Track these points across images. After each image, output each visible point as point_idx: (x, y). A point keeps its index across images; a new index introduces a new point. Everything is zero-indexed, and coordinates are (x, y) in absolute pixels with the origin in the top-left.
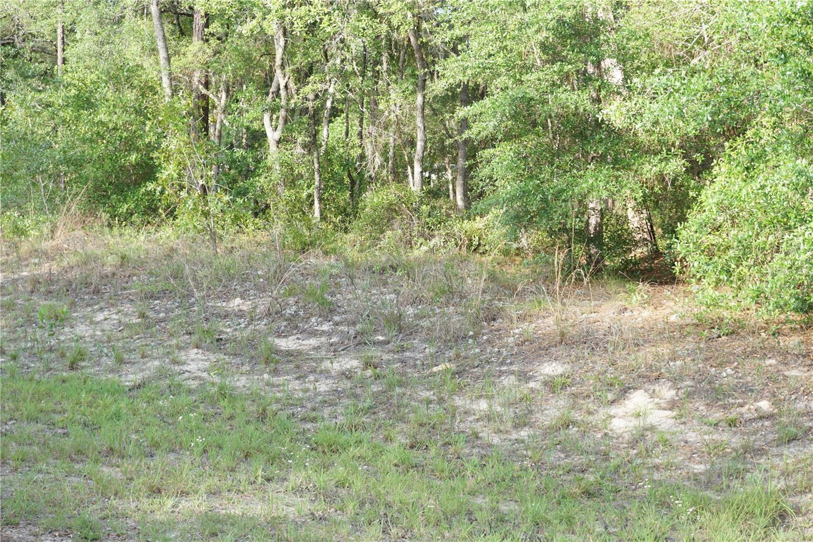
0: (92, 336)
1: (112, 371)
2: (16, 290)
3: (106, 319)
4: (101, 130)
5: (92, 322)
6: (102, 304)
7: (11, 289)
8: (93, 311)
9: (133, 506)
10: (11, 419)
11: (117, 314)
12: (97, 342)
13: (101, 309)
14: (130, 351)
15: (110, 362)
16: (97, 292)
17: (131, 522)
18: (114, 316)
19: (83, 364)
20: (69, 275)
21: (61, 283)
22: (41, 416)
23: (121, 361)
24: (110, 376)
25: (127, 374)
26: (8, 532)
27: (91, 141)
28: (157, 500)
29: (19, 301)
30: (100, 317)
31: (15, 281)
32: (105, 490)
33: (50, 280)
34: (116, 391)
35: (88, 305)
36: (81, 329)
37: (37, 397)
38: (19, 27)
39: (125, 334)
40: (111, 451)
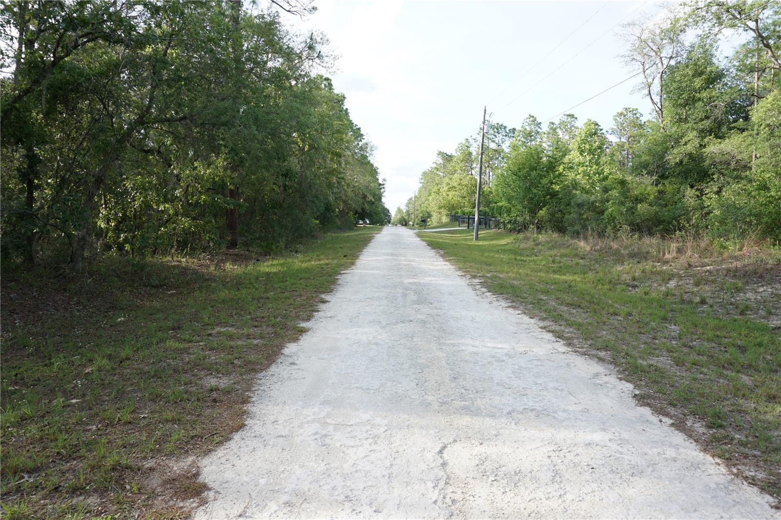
0: (755, 299)
1: (764, 318)
2: (718, 274)
3: (764, 291)
4: (771, 199)
5: (756, 292)
6: (763, 283)
7: (715, 273)
8: (758, 287)
9: (753, 406)
10: (698, 339)
11: (771, 288)
12: (757, 302)
13: (762, 286)
14: (777, 308)
15: (763, 313)
16: (761, 277)
17: (748, 418)
18: (770, 290)
19: (748, 312)
20: (747, 268)
21: (742, 272)
22: (716, 339)
23: (770, 313)
24: (762, 320)
25: (772, 321)
26: (669, 410)
27: (765, 205)
28: (771, 405)
29: (719, 280)
30: (761, 289)
31: (718, 270)
32: (738, 392)
33: (737, 270)
34: (765, 329)
35: (755, 283)
36: (750, 295)
37: (717, 328)
38: (733, 157)
39: (774, 299)
40: (750, 366)
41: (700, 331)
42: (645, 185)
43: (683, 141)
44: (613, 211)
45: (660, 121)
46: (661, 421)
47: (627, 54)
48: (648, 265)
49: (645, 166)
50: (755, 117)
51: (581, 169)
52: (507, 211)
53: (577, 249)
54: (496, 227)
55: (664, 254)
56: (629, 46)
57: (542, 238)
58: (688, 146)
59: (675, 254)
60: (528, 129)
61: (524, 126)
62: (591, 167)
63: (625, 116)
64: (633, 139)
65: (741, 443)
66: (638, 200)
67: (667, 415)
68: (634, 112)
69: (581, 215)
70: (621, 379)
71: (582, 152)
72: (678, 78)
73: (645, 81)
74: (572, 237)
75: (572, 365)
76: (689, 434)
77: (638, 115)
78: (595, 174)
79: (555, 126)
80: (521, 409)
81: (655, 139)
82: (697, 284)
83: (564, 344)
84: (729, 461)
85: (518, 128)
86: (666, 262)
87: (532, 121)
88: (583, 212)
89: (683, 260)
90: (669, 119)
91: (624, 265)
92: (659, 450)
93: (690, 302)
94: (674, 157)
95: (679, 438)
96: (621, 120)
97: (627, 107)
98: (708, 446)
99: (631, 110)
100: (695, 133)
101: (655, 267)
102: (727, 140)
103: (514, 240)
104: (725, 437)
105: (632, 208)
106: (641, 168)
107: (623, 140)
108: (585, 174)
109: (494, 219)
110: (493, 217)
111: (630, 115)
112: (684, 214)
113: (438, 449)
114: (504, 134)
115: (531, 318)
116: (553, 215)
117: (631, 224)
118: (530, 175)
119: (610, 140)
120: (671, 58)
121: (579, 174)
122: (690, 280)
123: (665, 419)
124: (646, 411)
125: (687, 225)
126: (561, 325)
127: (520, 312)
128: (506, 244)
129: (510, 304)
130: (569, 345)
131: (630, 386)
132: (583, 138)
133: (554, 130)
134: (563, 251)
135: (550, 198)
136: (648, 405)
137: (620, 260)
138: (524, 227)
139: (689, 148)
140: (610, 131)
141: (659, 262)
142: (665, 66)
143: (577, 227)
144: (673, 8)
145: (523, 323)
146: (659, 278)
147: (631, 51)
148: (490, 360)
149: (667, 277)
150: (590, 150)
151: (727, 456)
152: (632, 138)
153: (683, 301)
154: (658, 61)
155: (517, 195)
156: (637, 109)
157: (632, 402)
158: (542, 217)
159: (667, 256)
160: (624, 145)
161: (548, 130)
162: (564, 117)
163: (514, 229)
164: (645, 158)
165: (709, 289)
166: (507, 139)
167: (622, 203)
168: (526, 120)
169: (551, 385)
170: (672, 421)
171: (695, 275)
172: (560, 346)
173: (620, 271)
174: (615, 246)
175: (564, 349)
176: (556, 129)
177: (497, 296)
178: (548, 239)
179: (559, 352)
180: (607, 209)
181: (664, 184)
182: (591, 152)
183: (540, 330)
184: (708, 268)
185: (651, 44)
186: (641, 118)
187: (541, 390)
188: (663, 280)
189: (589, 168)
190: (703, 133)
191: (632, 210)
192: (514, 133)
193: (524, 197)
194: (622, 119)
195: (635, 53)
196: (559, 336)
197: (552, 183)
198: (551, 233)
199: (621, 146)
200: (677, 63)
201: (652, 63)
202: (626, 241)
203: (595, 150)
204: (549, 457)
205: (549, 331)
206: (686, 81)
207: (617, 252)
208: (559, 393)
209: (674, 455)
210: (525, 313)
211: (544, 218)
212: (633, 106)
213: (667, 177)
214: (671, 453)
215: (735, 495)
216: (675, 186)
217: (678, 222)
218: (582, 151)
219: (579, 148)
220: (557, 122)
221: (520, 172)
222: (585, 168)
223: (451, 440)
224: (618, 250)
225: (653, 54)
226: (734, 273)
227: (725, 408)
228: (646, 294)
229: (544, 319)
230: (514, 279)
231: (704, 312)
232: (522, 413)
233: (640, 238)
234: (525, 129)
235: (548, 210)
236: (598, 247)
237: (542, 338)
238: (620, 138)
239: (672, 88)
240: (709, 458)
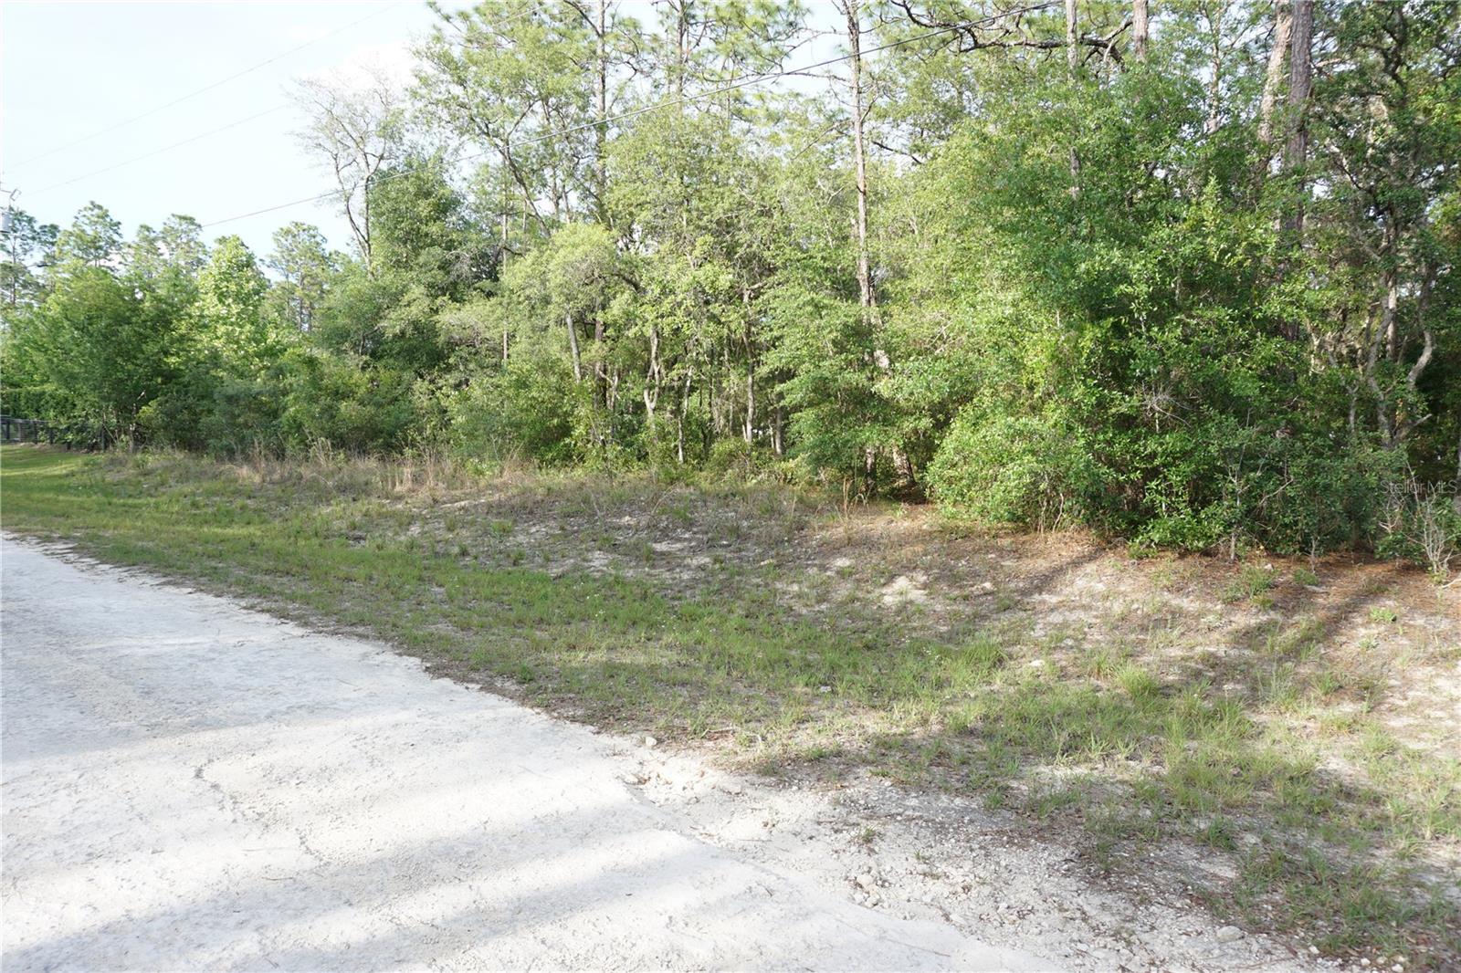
0: (528, 543)
1: (542, 566)
2: (476, 512)
3: (537, 531)
4: (534, 403)
5: (528, 533)
6: (535, 521)
7: (473, 511)
8: (529, 526)
9: (557, 657)
10: (474, 599)
11: (545, 527)
12: (532, 547)
13: (534, 525)
14: (554, 553)
15: (539, 560)
16: (531, 512)
17: (555, 668)
18: (543, 529)
19: (522, 562)
20: (513, 502)
21: (507, 507)
22: (494, 597)
23: (548, 560)
24: (540, 570)
25: (552, 569)
26: (474, 675)
27: (527, 410)
28: (573, 653)
29: (479, 519)
30: (533, 530)
31: (475, 506)
32: (538, 646)
33: (500, 505)
34: (545, 580)
35: (526, 522)
36: (521, 538)
37: (491, 584)
38: (478, 334)
39: (550, 541)
40: (541, 620)
41: (472, 590)
42: (350, 368)
43: (406, 298)
44: (298, 411)
45: (367, 260)
46: (467, 688)
47: (308, 132)
48: (372, 504)
49: (343, 335)
50: (505, 278)
51: (221, 329)
52: (58, 404)
53: (236, 480)
54: (25, 438)
55: (394, 485)
56: (310, 121)
57: (153, 460)
58: (413, 308)
59: (409, 485)
60: (89, 230)
61: (79, 223)
62: (241, 327)
63: (294, 236)
64: (310, 280)
65: (554, 691)
66: (339, 395)
67: (472, 681)
68: (311, 231)
69: (234, 417)
70: (400, 655)
71: (222, 297)
72: (393, 194)
73: (340, 188)
74: (220, 459)
75: (323, 649)
76: (502, 693)
77: (318, 239)
78: (249, 340)
79: (153, 235)
80: (284, 709)
81: (359, 291)
82: (450, 529)
83: (297, 625)
84: (547, 707)
85: (65, 225)
86: (399, 498)
87: (98, 217)
88: (237, 412)
89: (423, 494)
90: (382, 259)
91: (331, 505)
92: (475, 714)
93: (446, 555)
94: (392, 324)
95: (492, 699)
96: (287, 243)
97: (299, 220)
98: (523, 699)
99: (305, 227)
100: (422, 289)
101: (383, 506)
102: (468, 306)
103: (86, 464)
104: (540, 688)
105: (330, 407)
106: (336, 339)
107: (293, 280)
108: (230, 339)
109: (20, 421)
110: (19, 417)
111: (304, 236)
112: (412, 421)
113: (194, 774)
114: (28, 233)
115: (217, 596)
116: (171, 415)
117: (330, 435)
118: (115, 333)
119: (266, 277)
120: (381, 158)
121: (217, 338)
122: (439, 523)
123: (470, 686)
124: (447, 682)
125: (419, 438)
126: (276, 601)
127: (190, 590)
128: (67, 476)
129: (163, 580)
130: (306, 625)
131: (417, 661)
132: (224, 269)
133: (152, 242)
134: (206, 485)
135: (163, 383)
136: (447, 675)
137: (323, 497)
138: (106, 439)
139: (415, 311)
140: (268, 261)
141: (387, 498)
142: (372, 171)
143: (230, 441)
144: (383, 77)
145: (208, 606)
146: (391, 522)
147: (313, 129)
148: (189, 661)
149: (405, 520)
150: (238, 294)
151: (545, 703)
152: (308, 279)
153: (436, 555)
154: (360, 159)
155: (86, 372)
156: (316, 228)
157: (427, 676)
158: (149, 419)
159: (398, 488)
160: (294, 289)
161: (137, 240)
162: (173, 219)
163: (80, 444)
164: (342, 321)
165: (468, 534)
166: (36, 245)
167: (313, 399)
168: (85, 213)
169: (308, 676)
170: (479, 686)
171: (444, 516)
172: (291, 628)
173: (328, 514)
174: (307, 472)
175: (301, 631)
176: (155, 240)
177: (127, 568)
178: (166, 463)
179: (294, 637)
180: (285, 409)
181: (376, 368)
182: (238, 298)
183: (245, 611)
184: (463, 503)
185: (349, 127)
186: (324, 246)
187: (298, 684)
188: (401, 525)
189: (238, 329)
190: (435, 290)
191: (330, 412)
192: (54, 236)
193: (105, 377)
194: (290, 241)
195: (321, 135)
196: (283, 615)
197: (166, 353)
198: (170, 451)
199: (289, 291)
200: (391, 169)
201: (351, 159)
202: (325, 463)
203: (249, 295)
204: (355, 747)
205: (262, 611)
206: (405, 202)
207: (313, 484)
208: (326, 683)
209: (493, 716)
210: (201, 590)
211: (154, 422)
212: (309, 222)
213: (381, 357)
214: (489, 714)
215: (560, 734)
216: (394, 373)
217: (404, 432)
218: (222, 294)
219: (217, 287)
220: (158, 228)
221: (91, 324)
222: (231, 328)
223: (205, 761)
224: (315, 480)
225: (351, 144)
226: (494, 509)
227: (528, 662)
228: (379, 547)
229: (242, 596)
230: (139, 539)
231: (466, 566)
232: (287, 713)
233: (348, 460)
234: (83, 231)
235: (159, 405)
236: (276, 477)
237: (256, 622)
238: (287, 277)
239: (383, 209)
240: (528, 710)
